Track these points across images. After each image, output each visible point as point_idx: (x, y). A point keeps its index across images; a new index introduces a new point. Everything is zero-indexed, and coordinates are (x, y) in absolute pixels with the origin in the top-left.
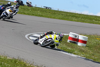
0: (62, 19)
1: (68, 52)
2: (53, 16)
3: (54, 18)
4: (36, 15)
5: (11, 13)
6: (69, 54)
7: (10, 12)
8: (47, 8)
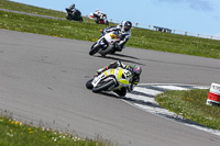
0: (194, 54)
1: (208, 127)
2: (174, 48)
3: (176, 52)
4: (137, 46)
5: (114, 40)
6: (210, 131)
7: (113, 38)
8: (160, 30)
